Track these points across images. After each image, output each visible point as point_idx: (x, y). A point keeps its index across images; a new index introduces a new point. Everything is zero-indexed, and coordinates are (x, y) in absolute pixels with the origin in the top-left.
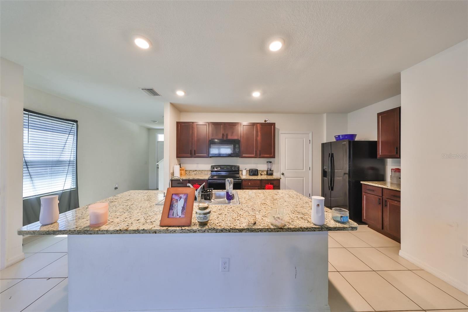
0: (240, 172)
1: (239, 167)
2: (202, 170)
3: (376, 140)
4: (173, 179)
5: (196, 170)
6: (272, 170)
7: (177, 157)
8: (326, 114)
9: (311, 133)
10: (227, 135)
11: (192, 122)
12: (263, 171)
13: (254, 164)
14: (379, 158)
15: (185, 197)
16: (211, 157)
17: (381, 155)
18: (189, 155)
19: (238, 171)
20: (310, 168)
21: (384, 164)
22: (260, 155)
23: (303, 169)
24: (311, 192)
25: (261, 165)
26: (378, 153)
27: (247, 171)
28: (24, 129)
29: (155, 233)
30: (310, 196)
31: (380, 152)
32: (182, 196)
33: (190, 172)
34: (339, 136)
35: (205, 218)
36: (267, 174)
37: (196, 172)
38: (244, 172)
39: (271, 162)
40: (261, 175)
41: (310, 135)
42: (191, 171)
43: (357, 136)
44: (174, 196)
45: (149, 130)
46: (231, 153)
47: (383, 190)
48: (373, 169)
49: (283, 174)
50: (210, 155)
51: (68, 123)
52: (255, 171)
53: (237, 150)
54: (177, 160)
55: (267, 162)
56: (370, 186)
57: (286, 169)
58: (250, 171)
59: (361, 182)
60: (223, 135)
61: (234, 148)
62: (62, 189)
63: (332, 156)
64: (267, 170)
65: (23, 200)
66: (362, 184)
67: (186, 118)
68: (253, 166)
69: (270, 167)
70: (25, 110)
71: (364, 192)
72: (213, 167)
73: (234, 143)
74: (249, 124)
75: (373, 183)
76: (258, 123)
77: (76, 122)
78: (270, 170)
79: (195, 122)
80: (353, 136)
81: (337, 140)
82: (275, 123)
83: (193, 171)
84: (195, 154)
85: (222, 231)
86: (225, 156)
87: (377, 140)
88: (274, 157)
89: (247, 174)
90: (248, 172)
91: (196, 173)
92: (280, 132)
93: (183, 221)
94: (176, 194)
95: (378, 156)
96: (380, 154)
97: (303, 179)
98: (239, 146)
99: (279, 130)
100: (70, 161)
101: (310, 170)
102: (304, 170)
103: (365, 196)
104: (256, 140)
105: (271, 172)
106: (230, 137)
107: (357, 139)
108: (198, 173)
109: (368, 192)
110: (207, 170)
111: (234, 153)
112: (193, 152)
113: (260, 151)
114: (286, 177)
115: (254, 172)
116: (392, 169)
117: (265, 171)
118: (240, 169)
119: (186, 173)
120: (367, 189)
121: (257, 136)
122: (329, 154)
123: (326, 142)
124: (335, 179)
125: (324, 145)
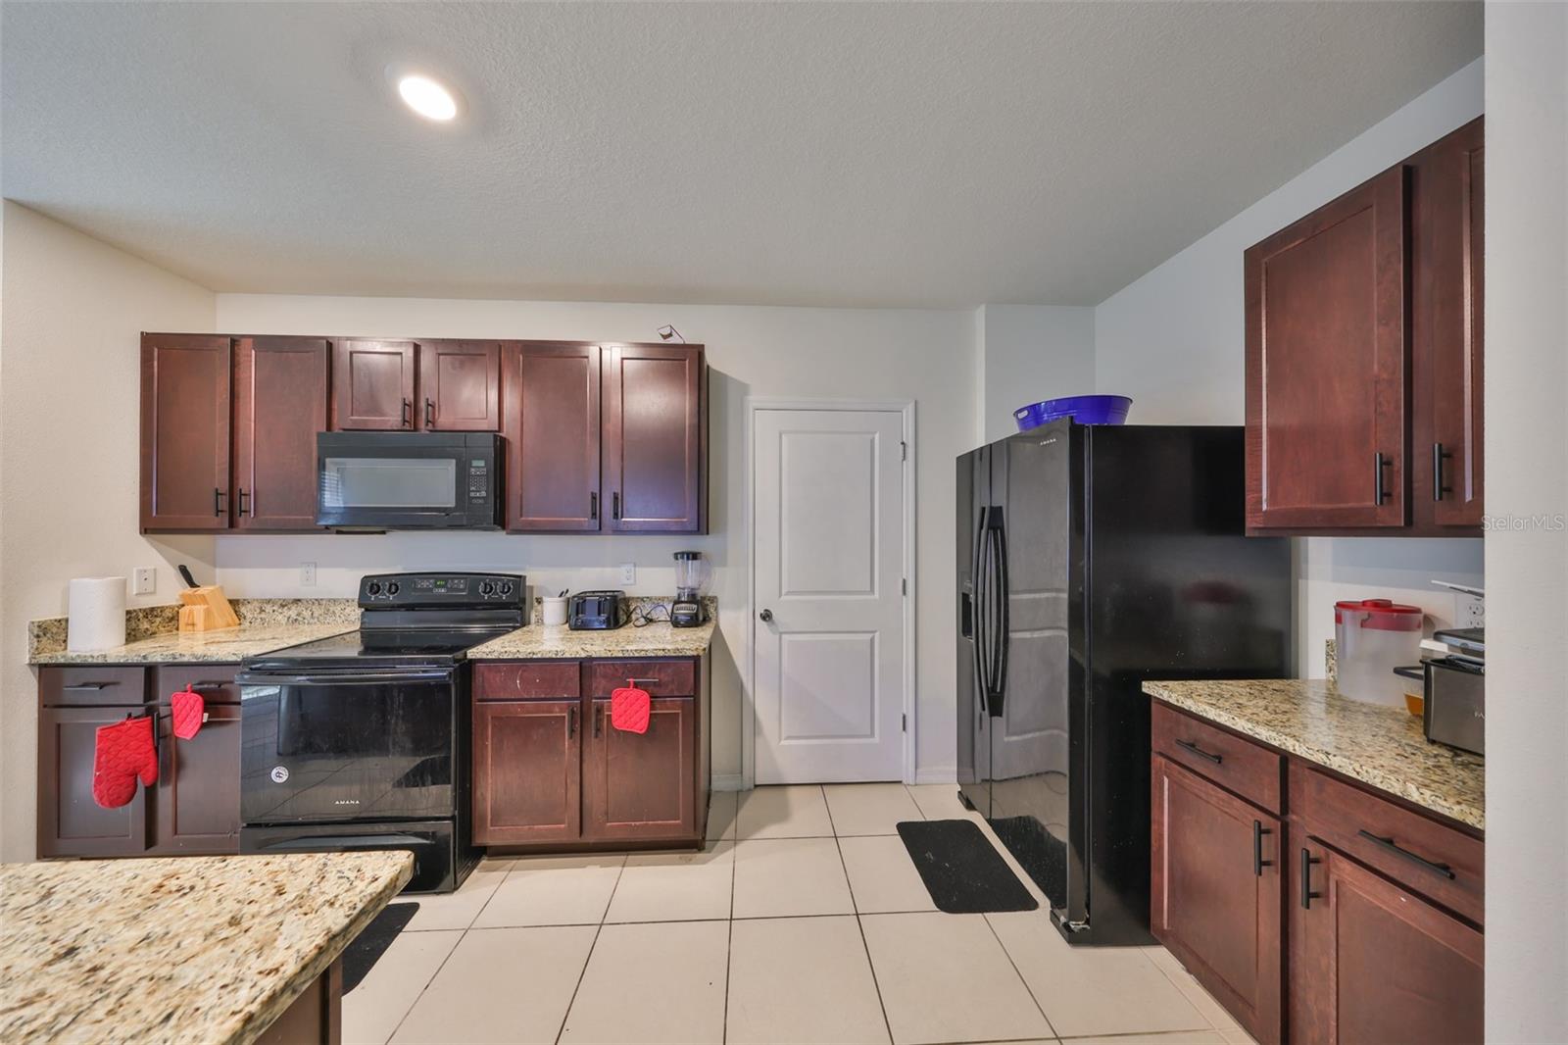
0: (529, 609)
1: (522, 583)
2: (329, 600)
3: (1238, 419)
5: (299, 600)
6: (704, 595)
7: (146, 529)
8: (983, 307)
9: (911, 407)
11: (232, 335)
12: (657, 602)
13: (603, 565)
14: (1256, 534)
17: (1266, 511)
18: (211, 519)
19: (521, 601)
20: (904, 583)
21: (1285, 570)
22: (618, 517)
23: (868, 589)
24: (911, 705)
25: (642, 571)
26: (1249, 497)
27: (564, 602)
30: (904, 729)
31: (1264, 497)
33: (262, 611)
34: (1035, 408)
36: (676, 621)
37: (301, 608)
38: (552, 610)
39: (694, 556)
40: (649, 622)
41: (908, 413)
42: (269, 601)
43: (1133, 402)
47: (1291, 767)
48: (1217, 594)
49: (767, 616)
50: (323, 521)
53: (479, 491)
55: (676, 556)
56: (1195, 722)
57: (783, 592)
59: (1147, 687)
60: (407, 406)
61: (459, 479)
63: (995, 520)
64: (673, 595)
66: (1149, 697)
68: (598, 579)
69: (693, 583)
71: (1161, 754)
72: (370, 585)
73: (463, 449)
78: (696, 597)
80: (1112, 405)
82: (703, 346)
83: (283, 606)
84: (248, 515)
87: (1243, 424)
88: (701, 526)
91: (298, 615)
92: (753, 400)
95: (1251, 522)
96: (1265, 507)
97: (872, 640)
98: (495, 465)
101: (904, 593)
102: (877, 595)
103: (1166, 780)
104: (599, 437)
105: (694, 607)
106: (447, 421)
107: (1132, 418)
108: (307, 614)
109: (1187, 757)
111: (458, 507)
113: (618, 498)
114: (781, 633)
116: (1340, 605)
117: (665, 602)
118: (528, 595)
120: (1179, 742)
121: (601, 410)
122: (983, 509)
123: (979, 441)
124: (1013, 636)
125: (968, 464)
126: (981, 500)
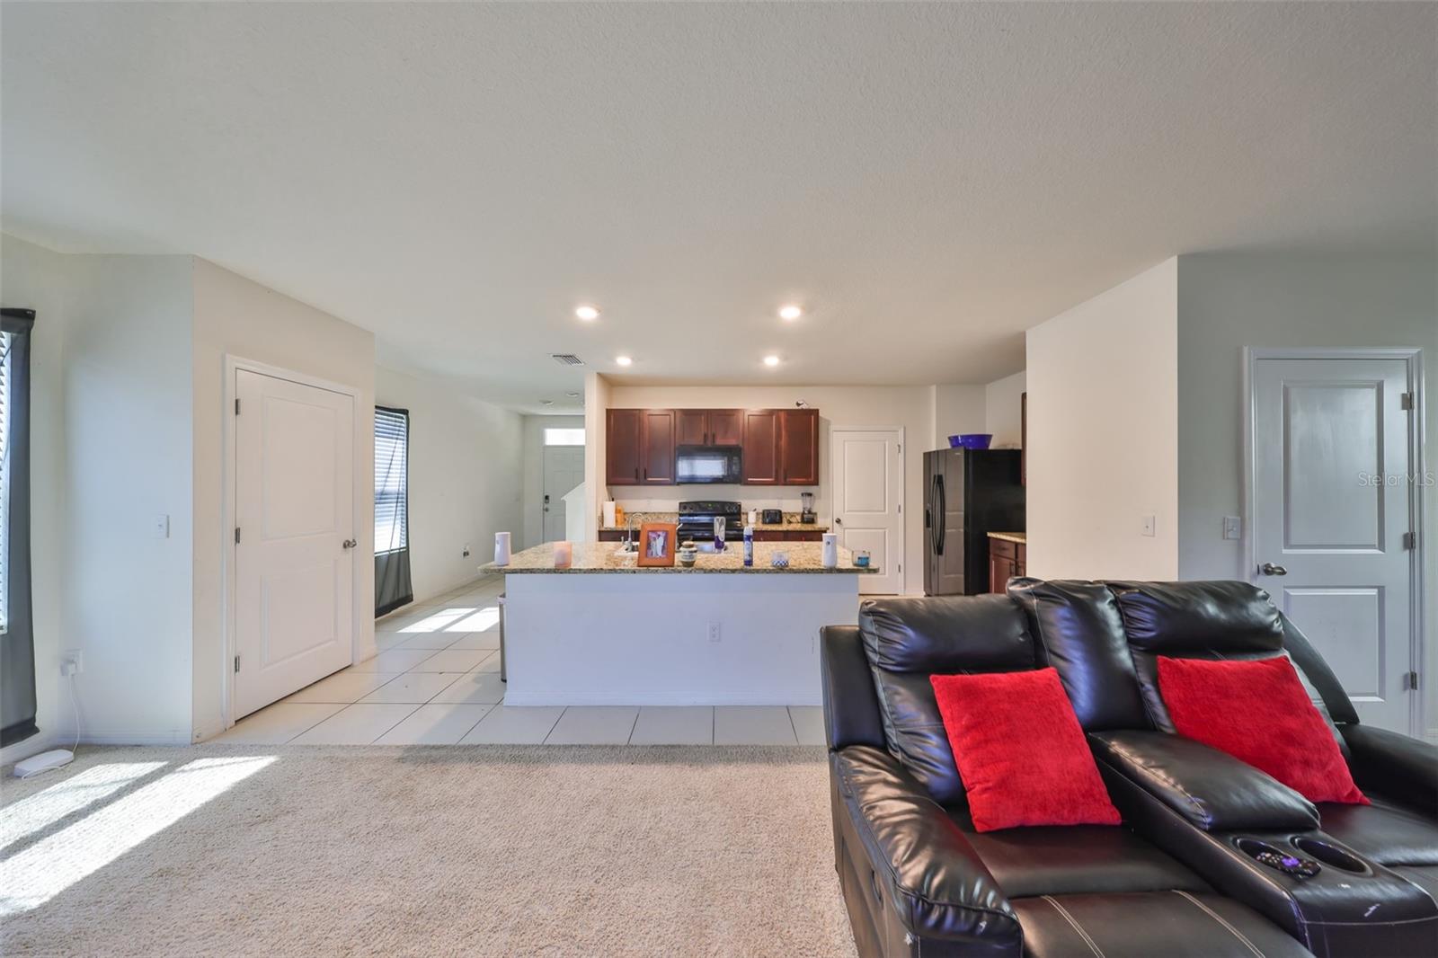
0: (743, 517)
1: (740, 506)
2: (659, 513)
4: (603, 529)
5: (647, 513)
6: (814, 511)
7: (608, 484)
8: (935, 386)
9: (902, 429)
10: (714, 436)
11: (639, 410)
12: (793, 515)
13: (773, 498)
15: (664, 535)
16: (679, 484)
18: (634, 480)
19: (739, 513)
20: (899, 507)
22: (785, 479)
23: (883, 509)
24: (903, 561)
25: (789, 501)
27: (757, 514)
28: (376, 438)
29: (635, 572)
30: (900, 571)
32: (660, 533)
33: (632, 516)
34: (956, 437)
35: (691, 557)
36: (803, 521)
37: (646, 516)
38: (752, 517)
39: (810, 495)
40: (790, 522)
41: (901, 433)
42: (635, 513)
43: (993, 439)
44: (650, 534)
45: (525, 418)
46: (723, 476)
49: (838, 521)
50: (678, 480)
51: (396, 417)
52: (776, 514)
53: (735, 469)
54: (608, 489)
55: (802, 494)
56: (1000, 541)
57: (846, 511)
58: (763, 513)
59: (989, 534)
60: (705, 436)
61: (729, 466)
62: (388, 549)
63: (940, 480)
64: (802, 511)
65: (376, 558)
66: (989, 538)
67: (624, 403)
68: (772, 504)
69: (808, 506)
70: (377, 407)
71: (993, 554)
72: (683, 506)
73: (728, 452)
74: (761, 412)
75: (1011, 536)
76: (781, 410)
77: (405, 412)
78: (810, 512)
79: (646, 410)
80: (984, 439)
81: (953, 446)
82: (818, 410)
83: (640, 515)
84: (645, 478)
85: (711, 571)
86: (708, 480)
88: (816, 483)
89: (757, 520)
90: (761, 516)
91: (646, 519)
92: (832, 427)
93: (665, 562)
94: (653, 531)
95: (1023, 482)
97: (885, 532)
98: (740, 458)
99: (828, 422)
100: (398, 494)
101: (899, 511)
102: (887, 512)
103: (994, 562)
104: (777, 446)
105: (811, 516)
106: (720, 442)
107: (992, 446)
108: (650, 518)
109: (998, 553)
110: (671, 513)
111: (728, 476)
112: (642, 474)
113: (785, 472)
114: (845, 529)
115: (773, 516)
117: (798, 514)
118: (743, 511)
119: (625, 520)
120: (996, 548)
121: (779, 436)
122: (935, 476)
123: (934, 449)
124: (947, 531)
125: (928, 457)
126: (934, 472)
